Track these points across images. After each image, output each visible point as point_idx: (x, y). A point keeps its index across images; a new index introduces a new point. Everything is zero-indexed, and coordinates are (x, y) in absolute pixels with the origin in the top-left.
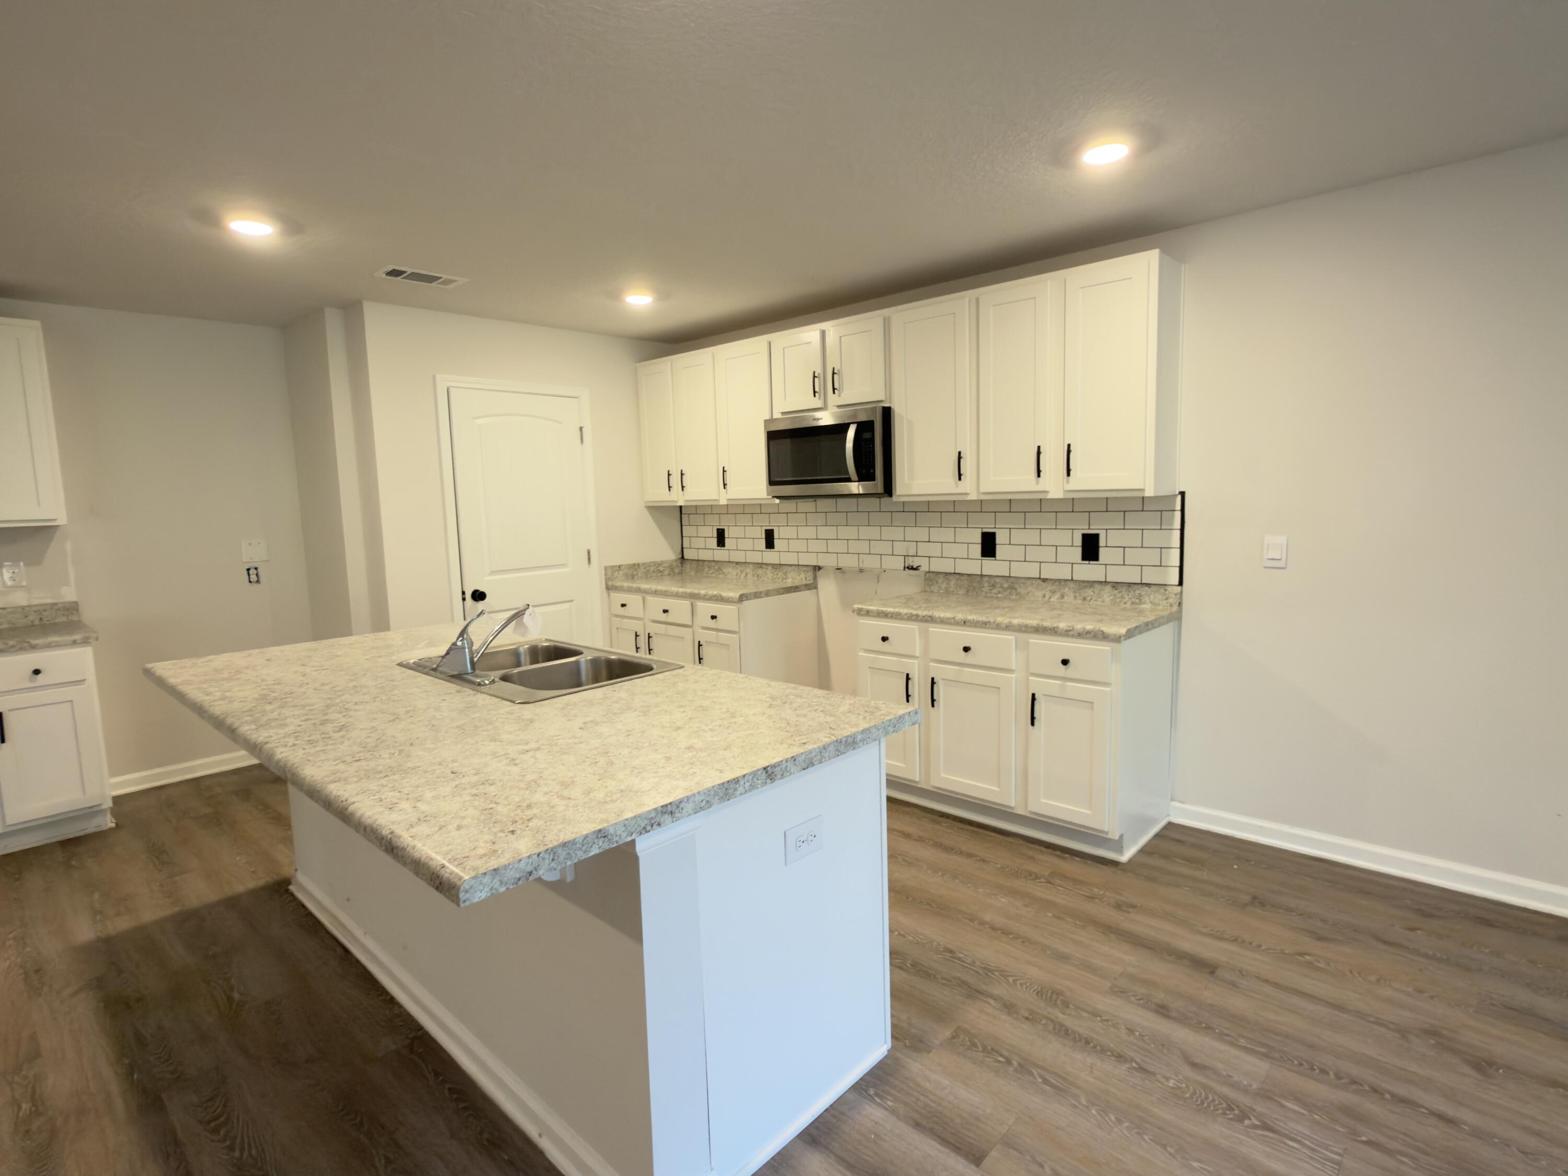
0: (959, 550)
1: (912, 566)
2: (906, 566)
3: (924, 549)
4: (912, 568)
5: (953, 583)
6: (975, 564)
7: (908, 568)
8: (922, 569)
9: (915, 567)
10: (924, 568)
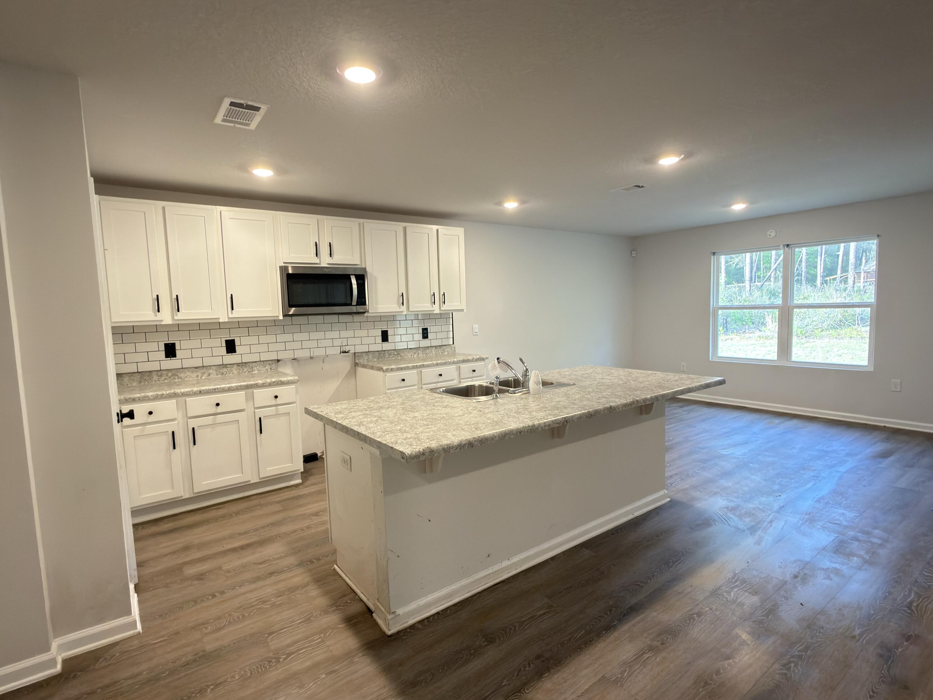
0: (371, 340)
1: (345, 351)
2: (342, 351)
3: (350, 341)
4: (345, 352)
5: (370, 356)
6: (380, 346)
7: (343, 352)
8: (351, 352)
9: (347, 351)
10: (352, 351)
